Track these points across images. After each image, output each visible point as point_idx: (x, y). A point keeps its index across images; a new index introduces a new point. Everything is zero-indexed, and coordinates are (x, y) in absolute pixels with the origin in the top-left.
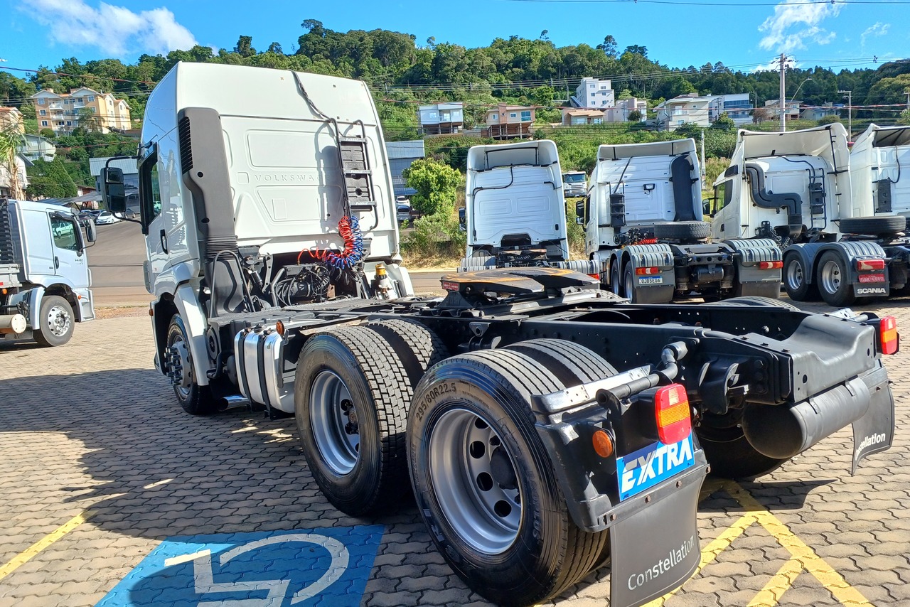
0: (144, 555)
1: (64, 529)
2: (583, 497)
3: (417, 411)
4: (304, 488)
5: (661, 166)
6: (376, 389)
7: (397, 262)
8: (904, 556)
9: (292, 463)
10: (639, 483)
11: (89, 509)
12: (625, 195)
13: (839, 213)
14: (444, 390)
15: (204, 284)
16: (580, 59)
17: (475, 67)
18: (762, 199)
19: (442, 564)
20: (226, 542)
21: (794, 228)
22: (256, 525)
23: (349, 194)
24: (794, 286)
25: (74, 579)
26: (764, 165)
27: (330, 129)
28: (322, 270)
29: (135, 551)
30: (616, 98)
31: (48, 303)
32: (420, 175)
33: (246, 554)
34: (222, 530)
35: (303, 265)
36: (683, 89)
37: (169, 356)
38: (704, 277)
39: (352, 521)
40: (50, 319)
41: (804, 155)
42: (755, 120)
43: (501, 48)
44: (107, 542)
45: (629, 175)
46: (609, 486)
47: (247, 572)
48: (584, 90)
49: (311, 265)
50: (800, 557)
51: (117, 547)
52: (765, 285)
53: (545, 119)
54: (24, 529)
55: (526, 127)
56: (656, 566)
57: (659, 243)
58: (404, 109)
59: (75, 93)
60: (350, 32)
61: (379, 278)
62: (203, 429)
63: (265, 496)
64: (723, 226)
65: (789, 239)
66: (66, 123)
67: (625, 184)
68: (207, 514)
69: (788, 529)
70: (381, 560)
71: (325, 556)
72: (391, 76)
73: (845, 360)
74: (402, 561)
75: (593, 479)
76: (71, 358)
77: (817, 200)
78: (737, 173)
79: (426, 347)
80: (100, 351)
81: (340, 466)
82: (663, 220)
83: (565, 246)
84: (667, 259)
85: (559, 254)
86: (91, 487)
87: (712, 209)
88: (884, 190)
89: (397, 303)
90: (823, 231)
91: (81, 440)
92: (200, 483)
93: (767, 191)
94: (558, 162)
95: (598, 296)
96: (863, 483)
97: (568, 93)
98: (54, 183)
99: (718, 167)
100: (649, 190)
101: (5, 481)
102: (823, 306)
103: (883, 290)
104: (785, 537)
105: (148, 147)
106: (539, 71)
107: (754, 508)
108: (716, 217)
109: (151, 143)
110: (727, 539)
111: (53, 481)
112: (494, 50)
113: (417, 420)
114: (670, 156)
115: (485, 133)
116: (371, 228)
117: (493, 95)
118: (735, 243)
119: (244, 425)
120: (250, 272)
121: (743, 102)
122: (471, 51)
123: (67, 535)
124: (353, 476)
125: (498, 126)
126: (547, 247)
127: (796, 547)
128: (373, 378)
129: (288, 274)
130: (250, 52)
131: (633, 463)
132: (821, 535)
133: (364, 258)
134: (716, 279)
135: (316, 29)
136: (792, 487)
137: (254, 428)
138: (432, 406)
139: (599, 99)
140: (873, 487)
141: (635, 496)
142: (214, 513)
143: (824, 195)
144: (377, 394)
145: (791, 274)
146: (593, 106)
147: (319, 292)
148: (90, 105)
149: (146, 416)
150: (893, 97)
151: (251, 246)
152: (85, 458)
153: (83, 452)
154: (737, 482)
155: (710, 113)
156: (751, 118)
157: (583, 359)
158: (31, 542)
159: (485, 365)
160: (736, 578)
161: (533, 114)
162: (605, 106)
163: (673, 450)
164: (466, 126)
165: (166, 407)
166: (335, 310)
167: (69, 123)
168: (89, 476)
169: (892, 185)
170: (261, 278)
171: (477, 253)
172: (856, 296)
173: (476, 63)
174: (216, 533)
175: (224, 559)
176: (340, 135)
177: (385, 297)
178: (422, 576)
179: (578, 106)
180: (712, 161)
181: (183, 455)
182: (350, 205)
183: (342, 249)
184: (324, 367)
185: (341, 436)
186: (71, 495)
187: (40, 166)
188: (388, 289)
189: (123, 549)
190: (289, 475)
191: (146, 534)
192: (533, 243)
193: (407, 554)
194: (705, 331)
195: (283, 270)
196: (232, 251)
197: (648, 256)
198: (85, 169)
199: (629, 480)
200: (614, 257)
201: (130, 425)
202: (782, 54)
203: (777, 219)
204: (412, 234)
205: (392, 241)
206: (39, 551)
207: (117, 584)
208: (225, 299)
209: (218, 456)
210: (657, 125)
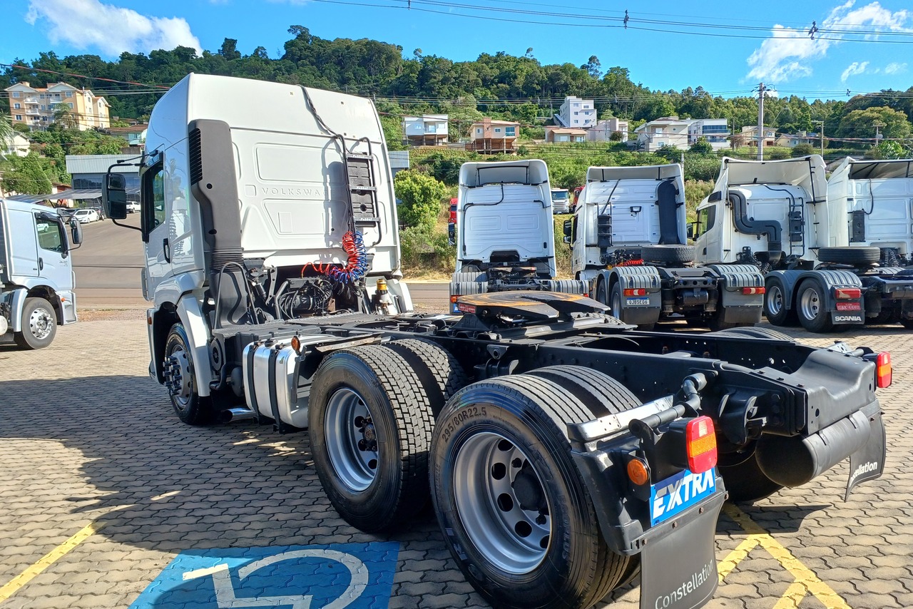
0: (160, 568)
1: (74, 541)
2: (618, 522)
3: (443, 432)
4: (314, 503)
5: (647, 190)
6: (398, 409)
7: (397, 277)
8: (899, 581)
9: (299, 477)
10: (668, 510)
11: (97, 520)
12: (612, 216)
13: (817, 242)
14: (473, 413)
15: (208, 295)
16: (565, 78)
17: (461, 81)
18: (743, 225)
19: (461, 582)
20: (242, 556)
21: (774, 254)
22: (270, 540)
23: (354, 210)
24: (774, 311)
25: (92, 591)
26: (747, 192)
27: (337, 145)
28: (325, 283)
29: (150, 564)
30: (599, 117)
31: (30, 305)
32: (405, 186)
33: (264, 569)
34: (236, 544)
35: (306, 279)
36: (664, 112)
37: (168, 365)
38: (689, 300)
39: (366, 537)
40: (32, 322)
41: (784, 184)
42: (732, 145)
43: (487, 63)
44: (121, 555)
45: (616, 197)
46: (641, 512)
47: (268, 587)
48: (568, 108)
49: (314, 279)
50: (803, 581)
51: (131, 560)
52: (748, 310)
53: (529, 135)
54: (32, 539)
55: (509, 143)
56: (680, 588)
57: (646, 265)
58: (389, 119)
59: (52, 88)
60: (337, 39)
61: (380, 293)
62: (201, 440)
63: (275, 510)
64: (705, 249)
65: (768, 265)
66: (41, 119)
67: (612, 205)
68: (221, 527)
69: (789, 552)
70: (401, 577)
71: (343, 572)
72: (377, 86)
73: (851, 395)
74: (421, 578)
75: (626, 504)
76: (55, 363)
77: (797, 228)
78: (720, 199)
79: (444, 367)
80: (84, 355)
81: (356, 483)
82: (648, 242)
83: (553, 264)
84: (655, 281)
85: (546, 271)
86: (95, 498)
87: (694, 232)
88: (858, 220)
89: (401, 320)
90: (801, 258)
91: (78, 449)
92: (207, 496)
93: (748, 217)
94: (549, 181)
95: (606, 321)
96: (855, 509)
97: (552, 110)
98: (28, 179)
99: (696, 189)
100: (636, 212)
101: (5, 489)
102: (801, 331)
103: (858, 319)
104: (787, 560)
105: (153, 155)
106: (524, 87)
107: (754, 531)
108: (699, 240)
109: (157, 151)
110: (733, 561)
111: (55, 491)
112: (480, 65)
113: (442, 441)
114: (657, 180)
115: (469, 147)
116: (374, 244)
117: (478, 109)
118: (720, 267)
119: (245, 438)
120: (254, 284)
121: (721, 127)
122: (457, 64)
123: (77, 547)
124: (370, 493)
125: (483, 140)
126: (535, 264)
127: (799, 570)
128: (395, 397)
129: (292, 286)
130: (235, 54)
131: (663, 491)
132: (821, 558)
133: (366, 273)
134: (701, 302)
135: (303, 35)
136: (789, 512)
137: (256, 440)
138: (459, 428)
139: (582, 117)
140: (865, 513)
141: (664, 522)
142: (226, 527)
143: (803, 223)
144: (398, 414)
145: (771, 299)
146: (576, 125)
147: (321, 305)
148: (67, 101)
149: (142, 425)
150: (862, 129)
151: (257, 259)
152: (85, 467)
153: (82, 462)
154: (737, 505)
155: (689, 137)
156: (729, 142)
157: (607, 386)
158: (41, 554)
159: (517, 391)
160: (745, 599)
161: (517, 130)
162: (588, 125)
163: (698, 478)
164: (451, 139)
165: (162, 417)
166: (341, 325)
167: (45, 119)
168: (93, 486)
169: (866, 216)
170: (265, 291)
171: (466, 267)
172: (834, 323)
173: (463, 77)
174: (231, 547)
175: (243, 573)
176: (347, 152)
177: (386, 313)
178: (443, 594)
179: (561, 124)
180: (690, 183)
181: (186, 467)
182: (355, 220)
183: (345, 263)
184: (343, 385)
185: (355, 453)
186: (77, 506)
187: (12, 160)
188: (389, 304)
189: (138, 562)
190: (297, 490)
191: (159, 546)
192: (521, 260)
193: (425, 571)
194: (723, 364)
195: (287, 282)
196: (238, 263)
197: (636, 278)
198: (60, 165)
199: (660, 507)
200: (601, 277)
201: (127, 434)
202: (761, 84)
203: (758, 245)
205: (394, 257)
206: (52, 562)
207: (137, 597)
208: (229, 311)
209: (222, 468)
210: (637, 146)
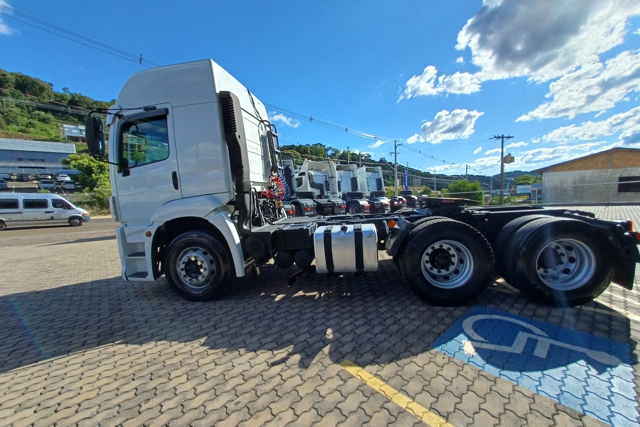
11: (338, 362)
18: (313, 185)
35: (263, 199)
44: (414, 366)
51: (427, 364)
55: (139, 147)
78: (305, 175)
86: (291, 355)
91: (158, 341)
93: (314, 182)
111: (243, 366)
129: (259, 204)
143: (329, 185)
152: (212, 346)
153: (195, 345)
168: (262, 351)
186: (294, 364)
189: (432, 362)
204: (93, 197)
